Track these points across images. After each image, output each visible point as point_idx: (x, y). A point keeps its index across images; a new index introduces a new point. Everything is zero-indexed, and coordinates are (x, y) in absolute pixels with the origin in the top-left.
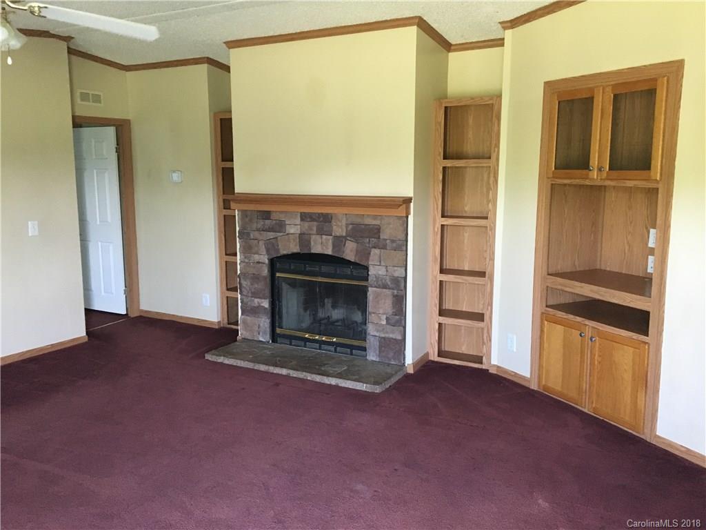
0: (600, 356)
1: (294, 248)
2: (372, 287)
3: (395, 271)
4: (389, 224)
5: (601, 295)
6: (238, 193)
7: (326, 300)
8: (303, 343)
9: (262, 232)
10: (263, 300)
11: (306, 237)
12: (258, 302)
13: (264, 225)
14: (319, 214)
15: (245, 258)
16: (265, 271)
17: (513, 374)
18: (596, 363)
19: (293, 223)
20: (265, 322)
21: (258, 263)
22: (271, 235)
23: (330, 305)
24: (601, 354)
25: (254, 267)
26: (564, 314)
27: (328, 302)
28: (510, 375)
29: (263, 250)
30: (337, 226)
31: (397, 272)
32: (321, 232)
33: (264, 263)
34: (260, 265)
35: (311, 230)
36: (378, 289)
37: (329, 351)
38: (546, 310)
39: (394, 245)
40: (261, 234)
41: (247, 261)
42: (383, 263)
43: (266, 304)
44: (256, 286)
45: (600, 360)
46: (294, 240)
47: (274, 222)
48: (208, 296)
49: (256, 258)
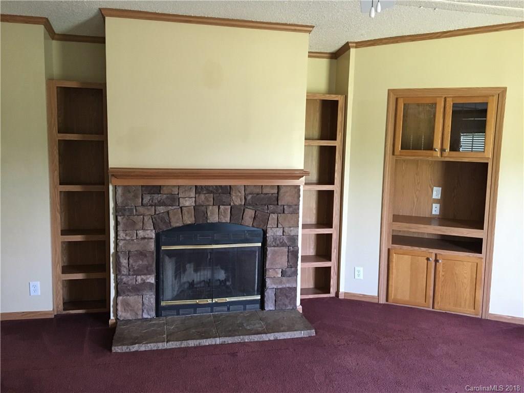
0: (443, 271)
1: (189, 220)
2: (270, 247)
3: (291, 231)
4: (287, 192)
5: (444, 232)
6: (111, 168)
7: (188, 266)
8: (192, 310)
9: (149, 207)
10: (148, 276)
11: (203, 208)
12: (142, 279)
13: (152, 199)
14: (216, 186)
15: (126, 235)
16: (152, 246)
17: (361, 296)
18: (441, 276)
19: (187, 196)
20: (150, 298)
21: (144, 238)
22: (161, 209)
23: (192, 269)
24: (444, 270)
25: (138, 244)
26: (410, 247)
27: (190, 267)
28: (358, 297)
29: (149, 225)
30: (237, 196)
31: (292, 231)
32: (218, 203)
33: (151, 238)
34: (146, 240)
35: (208, 201)
36: (276, 248)
37: (223, 311)
38: (392, 246)
39: (291, 209)
40: (148, 209)
41: (128, 238)
42: (280, 226)
43: (152, 279)
44: (141, 262)
45: (443, 274)
46: (188, 213)
47: (165, 196)
48: (38, 284)
49: (141, 233)
